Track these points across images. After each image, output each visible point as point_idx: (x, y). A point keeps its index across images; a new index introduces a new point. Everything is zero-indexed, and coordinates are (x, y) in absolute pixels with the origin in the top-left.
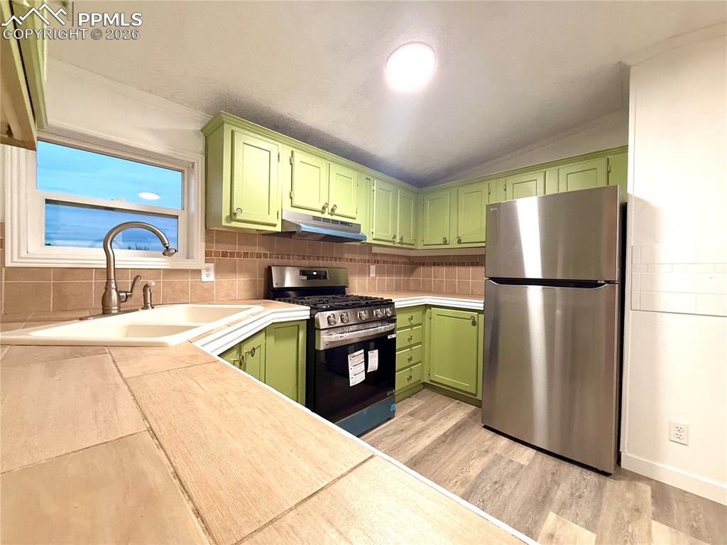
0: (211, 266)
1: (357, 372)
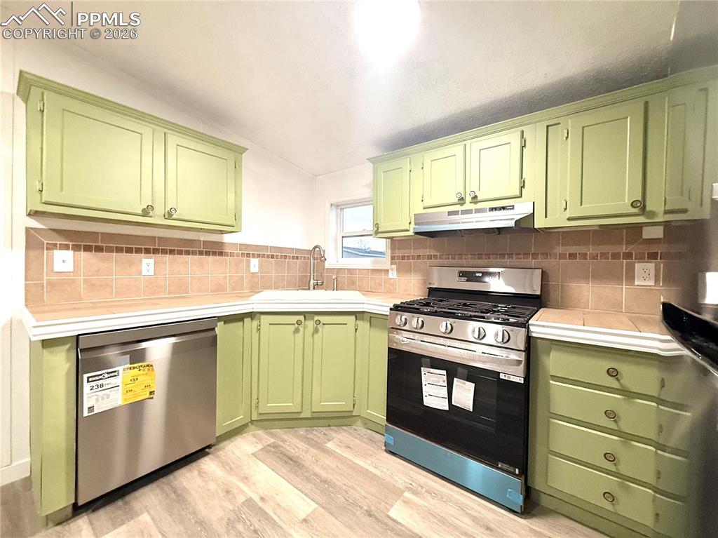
0: (395, 267)
1: (434, 392)
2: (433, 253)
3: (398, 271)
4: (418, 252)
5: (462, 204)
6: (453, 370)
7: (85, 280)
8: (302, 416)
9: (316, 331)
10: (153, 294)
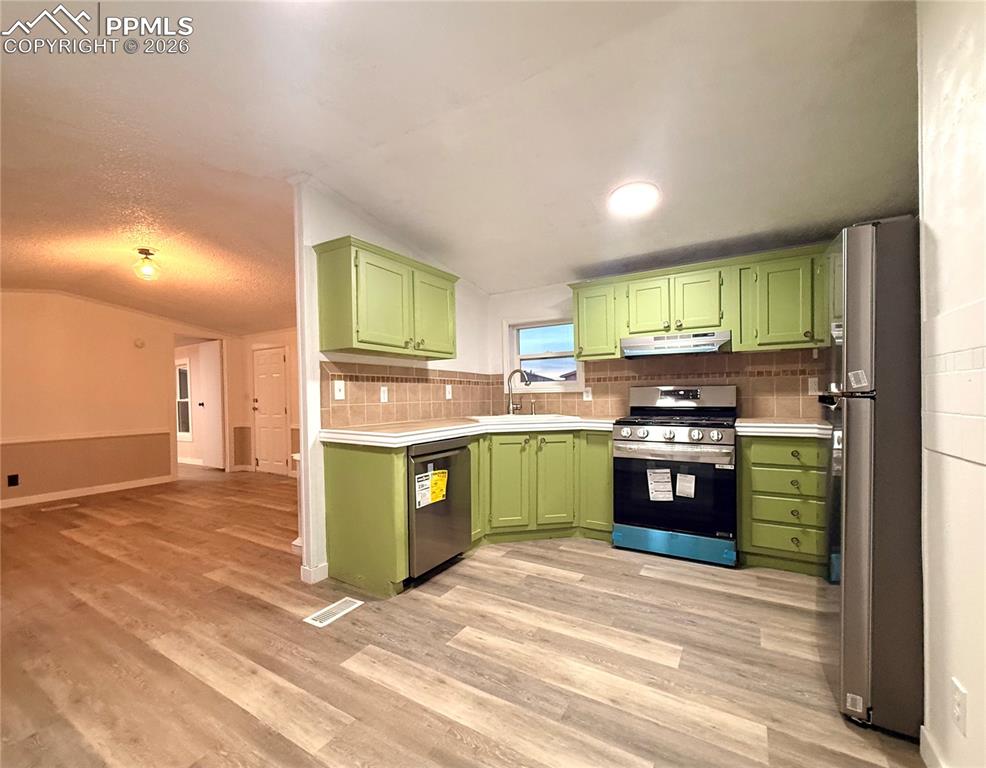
0: (590, 389)
1: (659, 489)
2: (632, 374)
3: (594, 393)
4: (615, 374)
5: (667, 331)
6: (675, 468)
7: (351, 407)
8: (529, 528)
9: (540, 449)
10: (387, 421)
